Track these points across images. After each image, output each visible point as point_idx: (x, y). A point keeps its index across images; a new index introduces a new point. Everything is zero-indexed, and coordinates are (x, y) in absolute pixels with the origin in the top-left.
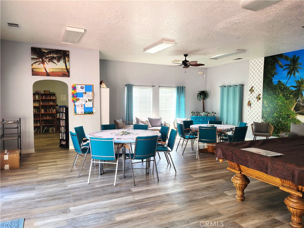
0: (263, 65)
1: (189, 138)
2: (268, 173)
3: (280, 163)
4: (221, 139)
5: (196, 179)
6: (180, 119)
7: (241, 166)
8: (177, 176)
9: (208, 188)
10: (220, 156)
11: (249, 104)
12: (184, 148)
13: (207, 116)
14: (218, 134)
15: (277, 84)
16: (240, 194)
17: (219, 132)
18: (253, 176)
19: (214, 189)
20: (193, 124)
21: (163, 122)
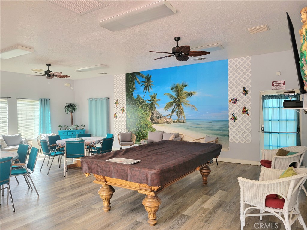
0: (125, 80)
1: (55, 155)
2: (128, 180)
3: (137, 169)
4: (90, 152)
5: (63, 198)
6: (45, 135)
7: (106, 177)
8: (39, 201)
9: (75, 206)
10: (86, 170)
11: (116, 116)
12: (50, 166)
13: (76, 129)
14: (86, 147)
15: (137, 98)
16: (107, 204)
17: (87, 145)
18: (116, 185)
19: (81, 206)
20: (60, 139)
21: (23, 140)
